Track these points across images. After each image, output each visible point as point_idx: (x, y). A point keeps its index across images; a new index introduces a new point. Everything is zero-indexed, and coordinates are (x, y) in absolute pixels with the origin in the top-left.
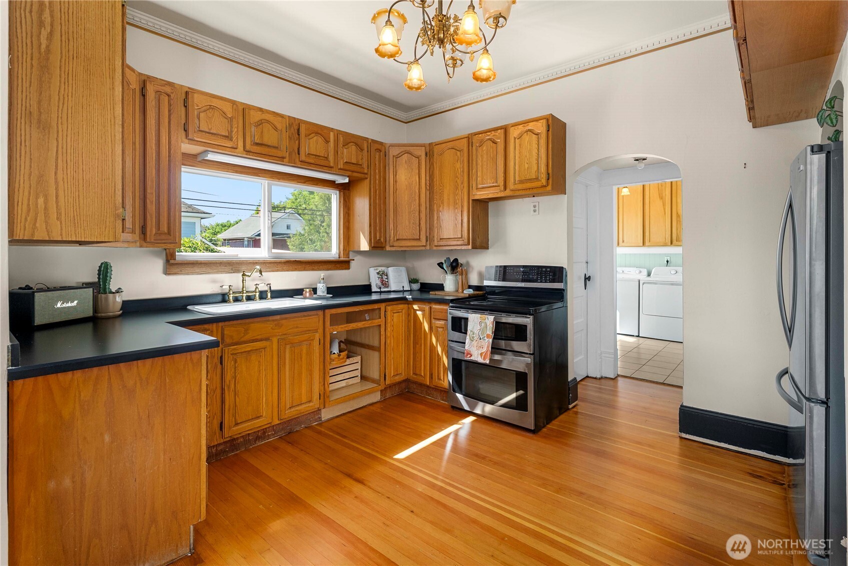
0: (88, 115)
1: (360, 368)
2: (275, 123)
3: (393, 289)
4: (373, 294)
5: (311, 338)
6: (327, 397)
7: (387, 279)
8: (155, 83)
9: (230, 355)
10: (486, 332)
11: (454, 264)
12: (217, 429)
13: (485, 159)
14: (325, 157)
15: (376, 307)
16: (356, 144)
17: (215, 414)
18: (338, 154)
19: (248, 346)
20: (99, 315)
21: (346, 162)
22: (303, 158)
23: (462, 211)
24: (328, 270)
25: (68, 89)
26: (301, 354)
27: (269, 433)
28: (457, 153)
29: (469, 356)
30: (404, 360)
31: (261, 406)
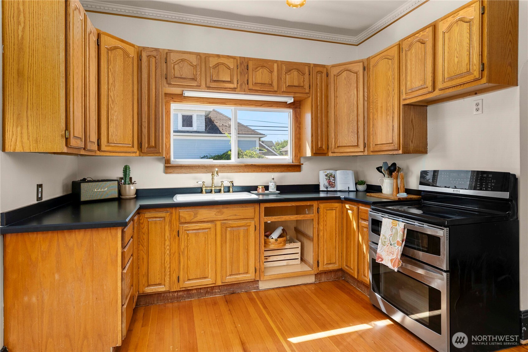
0: (45, 73)
1: (299, 252)
2: (229, 64)
3: (338, 189)
4: (321, 192)
5: (248, 225)
6: (262, 272)
7: (334, 180)
8: (146, 51)
9: (183, 231)
10: (397, 239)
11: (392, 168)
12: (175, 280)
13: (413, 63)
14: (270, 84)
15: (309, 204)
16: (298, 70)
17: (175, 270)
18: (281, 80)
19: (197, 225)
20: (124, 197)
21: (289, 86)
22: (251, 86)
23: (393, 117)
24: (282, 172)
25: (33, 59)
26: (239, 236)
27: (216, 291)
28: (388, 61)
29: (380, 260)
30: (339, 251)
31: (207, 270)
